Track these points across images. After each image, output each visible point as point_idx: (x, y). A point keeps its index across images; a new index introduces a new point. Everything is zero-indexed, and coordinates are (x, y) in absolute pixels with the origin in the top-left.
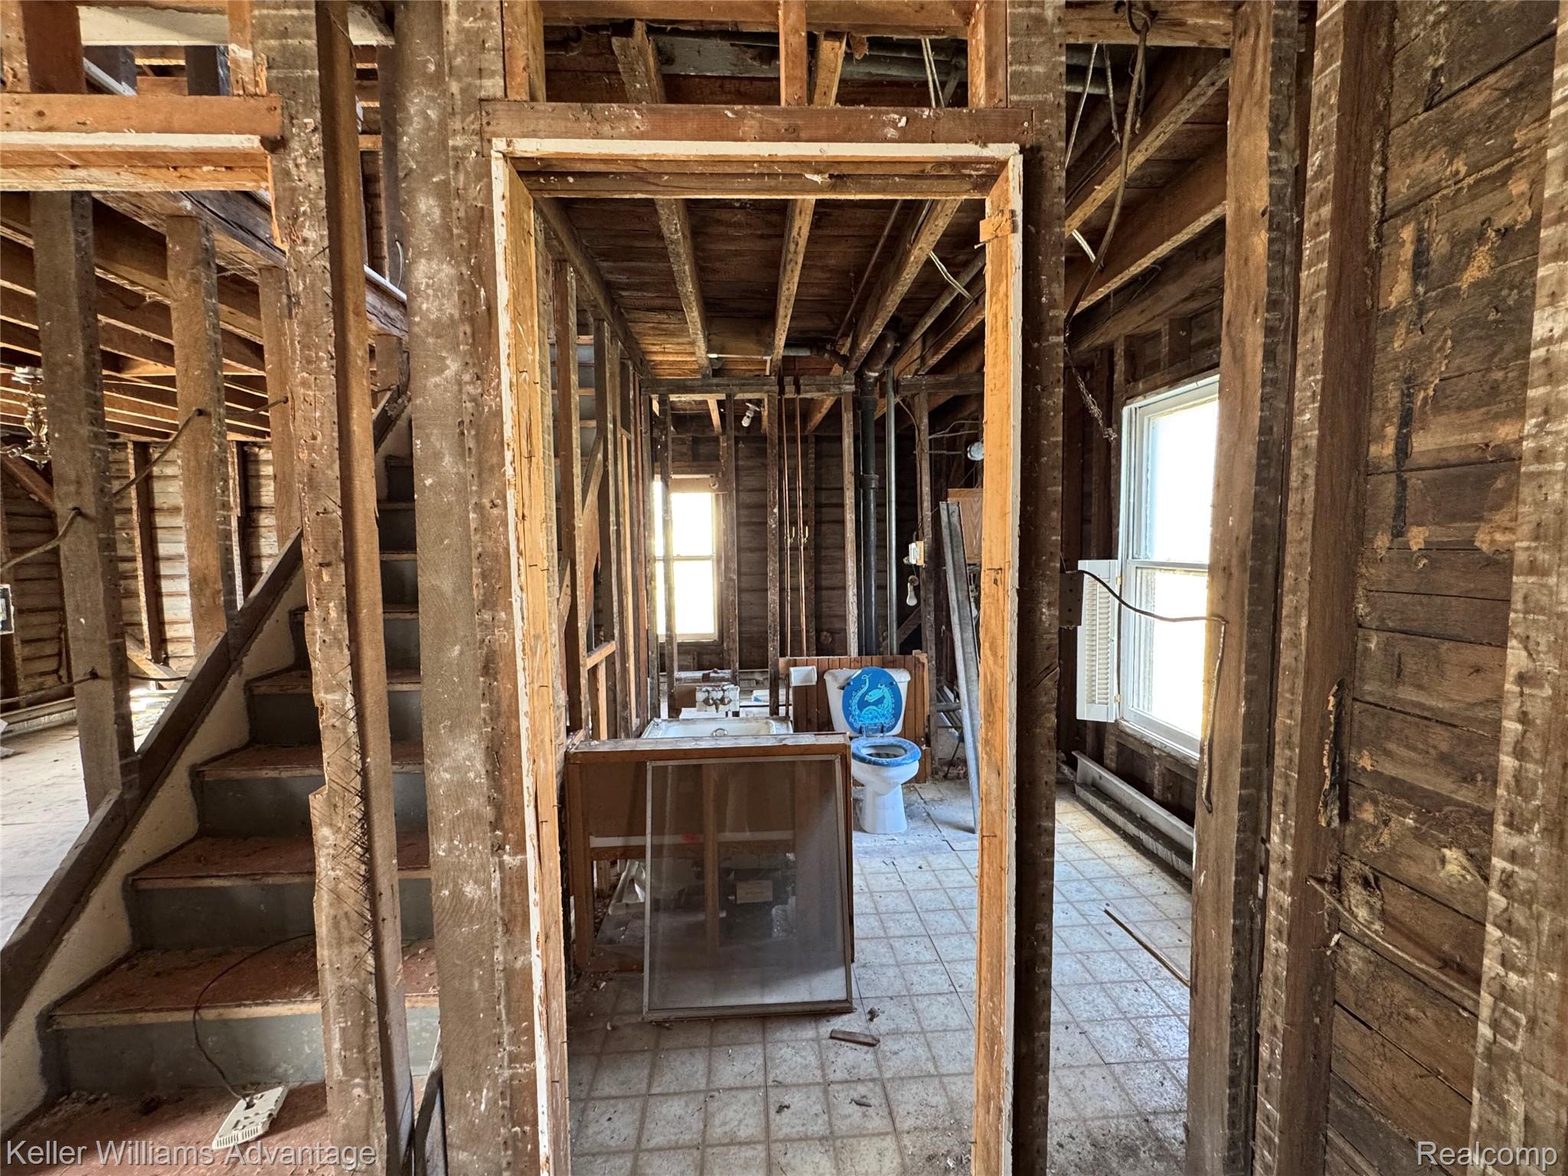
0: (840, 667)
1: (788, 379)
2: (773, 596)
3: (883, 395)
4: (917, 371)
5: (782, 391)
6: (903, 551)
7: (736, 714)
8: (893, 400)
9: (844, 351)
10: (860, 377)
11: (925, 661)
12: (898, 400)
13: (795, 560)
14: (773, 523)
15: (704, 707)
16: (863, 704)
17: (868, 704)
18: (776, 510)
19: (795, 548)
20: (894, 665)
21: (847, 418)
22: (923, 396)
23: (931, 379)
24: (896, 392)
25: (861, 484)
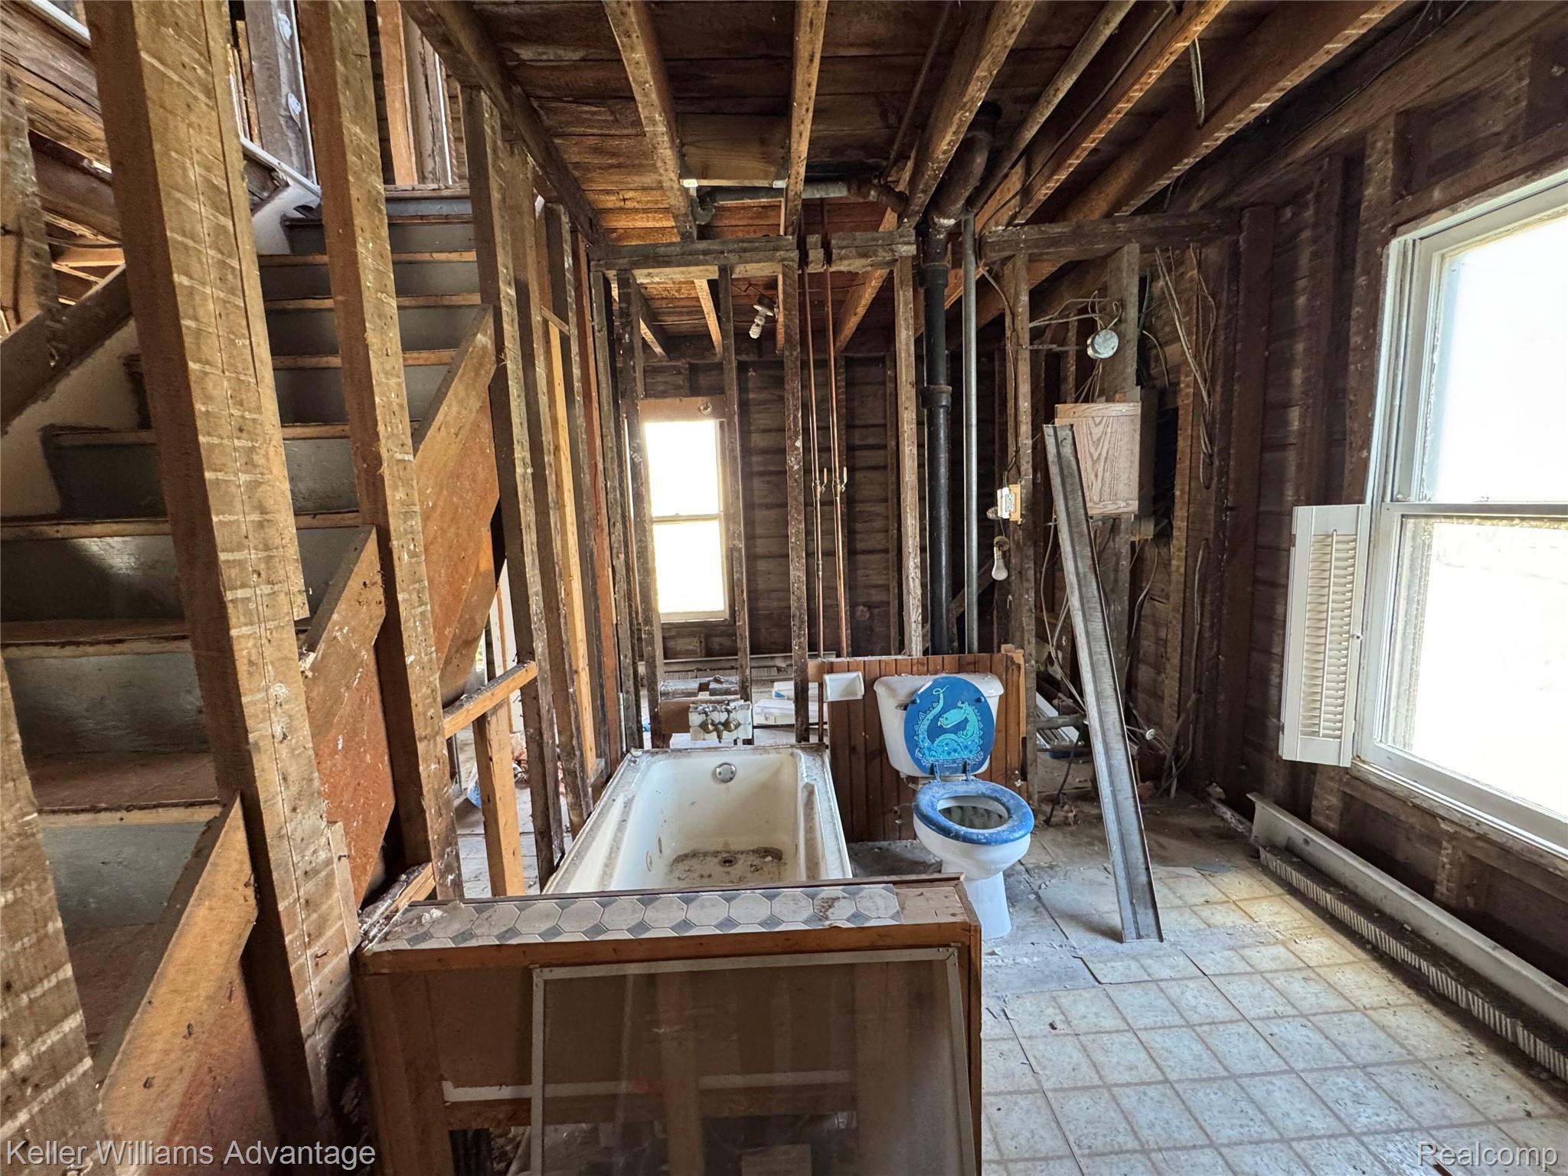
0: (898, 673)
1: (814, 239)
2: (797, 572)
3: (957, 263)
4: (1014, 216)
5: (804, 261)
6: (988, 499)
7: (749, 742)
8: (975, 271)
9: (901, 187)
10: (923, 231)
11: (1022, 662)
12: (982, 271)
13: (828, 518)
14: (794, 463)
15: (702, 734)
16: (935, 731)
17: (943, 731)
18: (799, 444)
19: (828, 502)
20: (975, 668)
21: (905, 302)
22: (1021, 260)
23: (1032, 233)
24: (979, 254)
25: (926, 400)
